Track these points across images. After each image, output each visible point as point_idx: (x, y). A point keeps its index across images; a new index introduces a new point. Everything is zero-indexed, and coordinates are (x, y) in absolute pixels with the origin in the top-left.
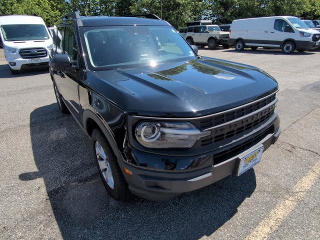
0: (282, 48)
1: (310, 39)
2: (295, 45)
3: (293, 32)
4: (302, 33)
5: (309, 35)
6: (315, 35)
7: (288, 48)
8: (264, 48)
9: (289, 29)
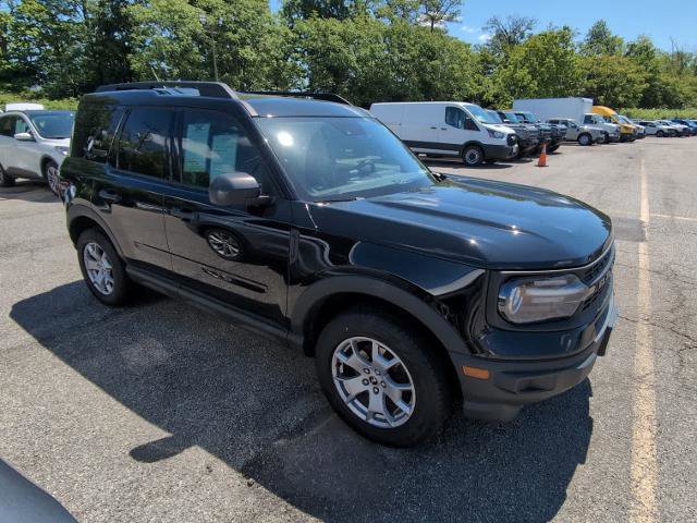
0: (462, 156)
1: (503, 142)
2: (484, 153)
3: (478, 130)
4: (492, 132)
5: (502, 136)
6: (510, 135)
7: (472, 156)
8: (429, 155)
9: (471, 125)
